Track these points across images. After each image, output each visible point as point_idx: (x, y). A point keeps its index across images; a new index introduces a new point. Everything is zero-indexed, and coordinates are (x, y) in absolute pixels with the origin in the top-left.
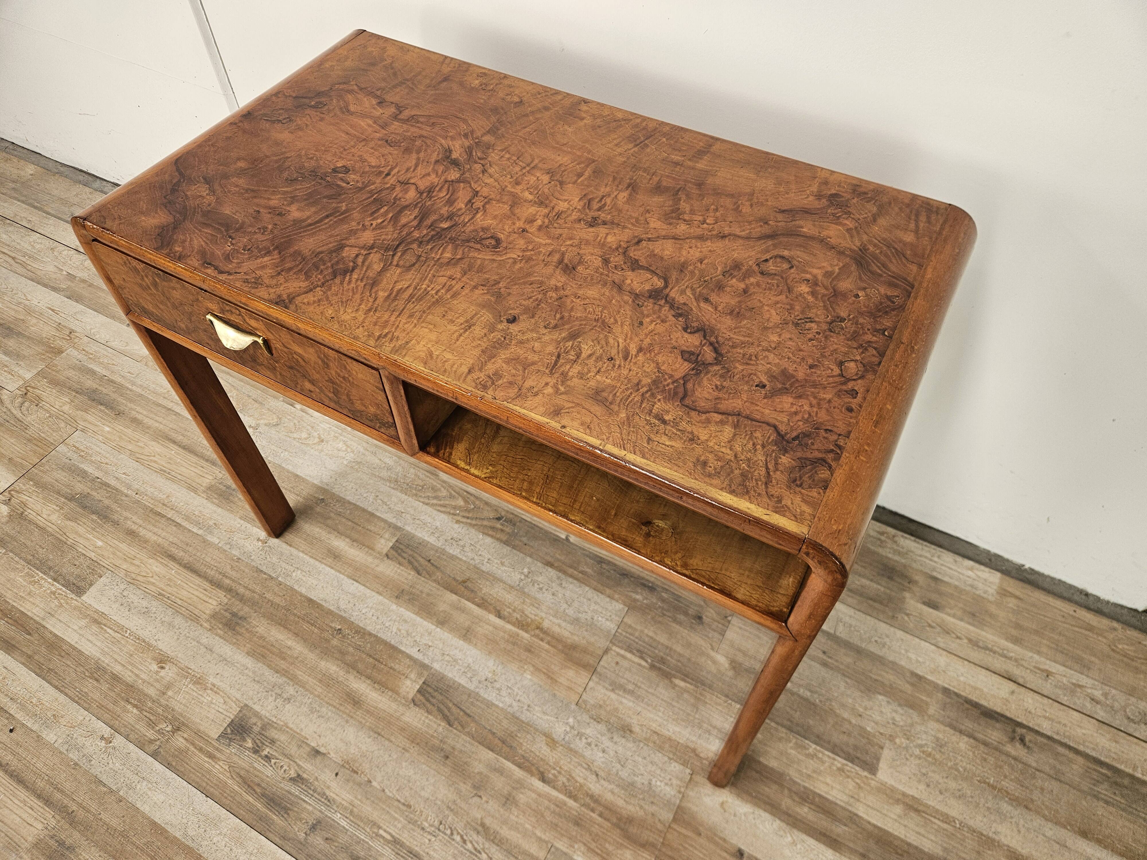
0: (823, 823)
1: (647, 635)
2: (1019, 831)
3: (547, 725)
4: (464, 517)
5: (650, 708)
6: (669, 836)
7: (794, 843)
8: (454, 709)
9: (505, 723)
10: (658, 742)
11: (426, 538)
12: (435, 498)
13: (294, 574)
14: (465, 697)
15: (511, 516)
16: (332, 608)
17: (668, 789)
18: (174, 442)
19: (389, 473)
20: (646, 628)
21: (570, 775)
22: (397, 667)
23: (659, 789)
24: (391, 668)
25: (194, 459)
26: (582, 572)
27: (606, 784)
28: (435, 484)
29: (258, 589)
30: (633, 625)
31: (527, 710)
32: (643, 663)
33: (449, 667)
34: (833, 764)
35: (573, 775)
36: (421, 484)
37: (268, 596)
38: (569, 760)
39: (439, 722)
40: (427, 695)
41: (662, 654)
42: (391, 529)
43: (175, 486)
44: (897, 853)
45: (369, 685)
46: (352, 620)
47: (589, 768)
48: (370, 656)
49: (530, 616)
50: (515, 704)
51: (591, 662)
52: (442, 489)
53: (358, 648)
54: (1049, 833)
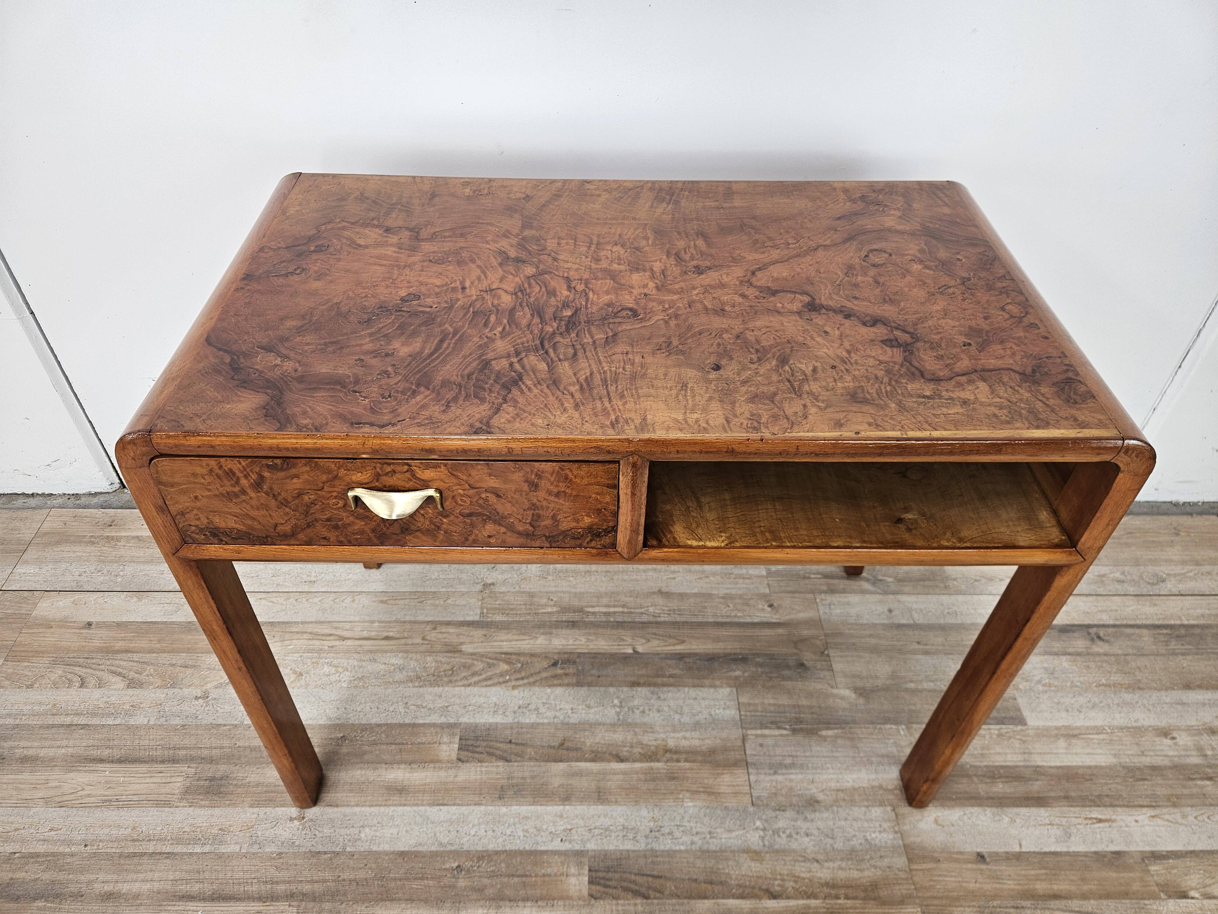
0: (1019, 789)
1: (769, 704)
2: (1149, 710)
3: (740, 842)
4: (517, 679)
5: (819, 771)
6: (917, 879)
7: (1013, 821)
8: (639, 879)
9: (699, 863)
10: (846, 798)
11: (491, 721)
12: (474, 674)
13: (362, 835)
14: (642, 861)
15: (566, 656)
16: (433, 848)
17: (884, 835)
18: (101, 761)
19: (404, 673)
20: (764, 698)
21: (794, 876)
22: (549, 870)
23: (877, 840)
24: (544, 875)
25: (143, 768)
26: (671, 676)
27: (831, 865)
28: (464, 661)
29: (328, 875)
30: (751, 702)
31: (711, 838)
32: (784, 732)
33: (605, 840)
34: (991, 734)
35: (797, 874)
36: (448, 667)
37: (346, 875)
38: (783, 862)
39: (632, 902)
40: (602, 882)
41: (793, 715)
42: (445, 730)
43: (136, 812)
44: (1087, 780)
45: (532, 907)
46: (465, 848)
47: (806, 860)
48: (513, 875)
49: (650, 743)
50: (696, 839)
51: (738, 757)
52: (476, 662)
53: (493, 875)
54: (1168, 700)
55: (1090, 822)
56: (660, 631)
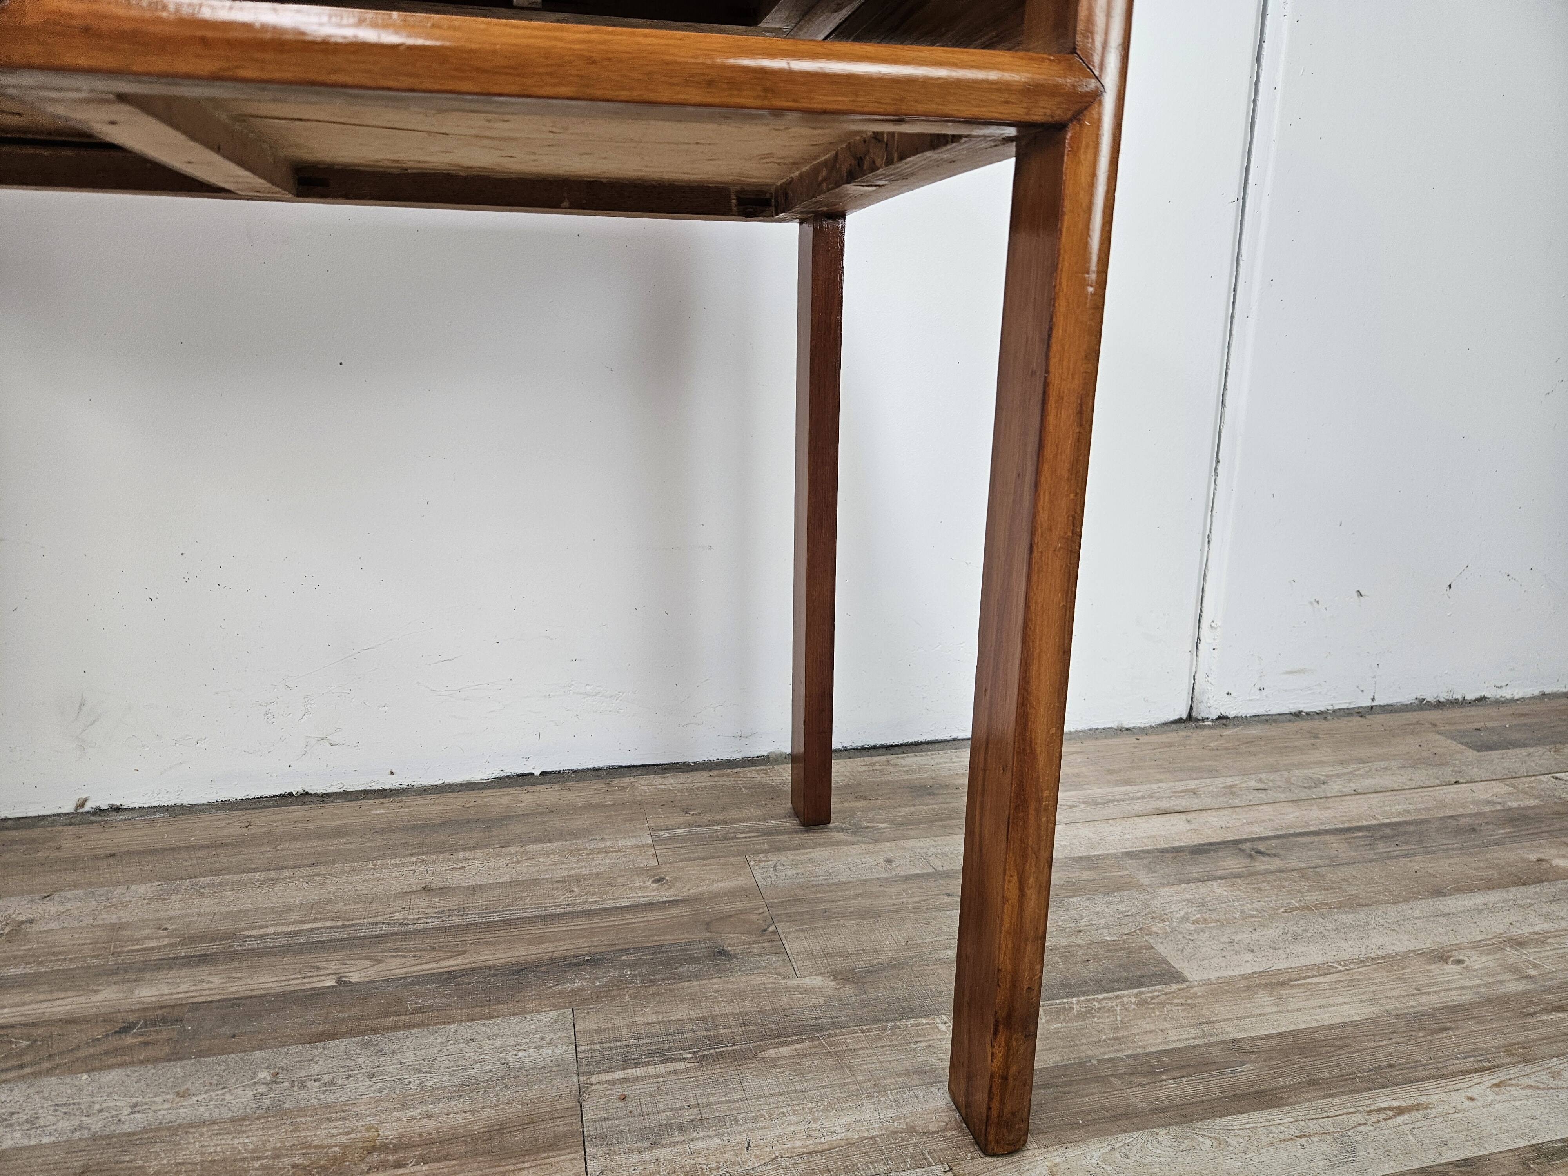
0: (1212, 1084)
1: (647, 1024)
2: (1394, 931)
5: (762, 1123)
15: (161, 1012)
20: (635, 1015)
26: (416, 1011)
30: (604, 1025)
32: (681, 1066)
34: (1124, 1004)
41: (702, 1033)
44: (1339, 1048)
49: (332, 1142)
51: (562, 1129)
54: (1417, 913)
55: (1382, 1116)
56: (411, 945)
